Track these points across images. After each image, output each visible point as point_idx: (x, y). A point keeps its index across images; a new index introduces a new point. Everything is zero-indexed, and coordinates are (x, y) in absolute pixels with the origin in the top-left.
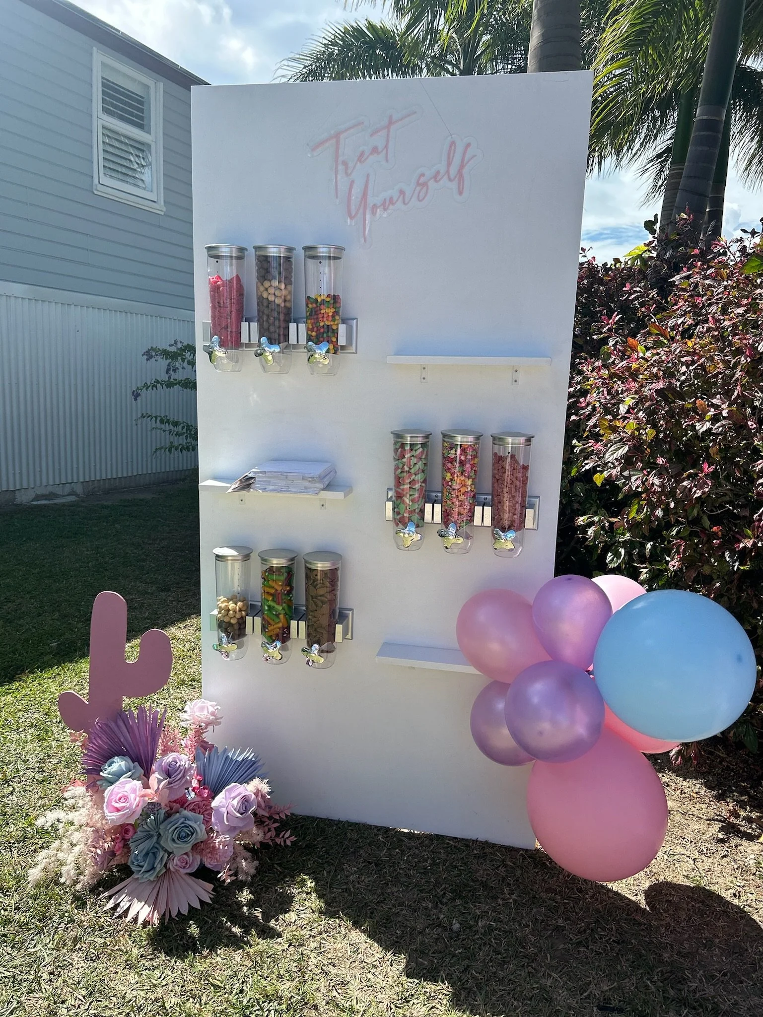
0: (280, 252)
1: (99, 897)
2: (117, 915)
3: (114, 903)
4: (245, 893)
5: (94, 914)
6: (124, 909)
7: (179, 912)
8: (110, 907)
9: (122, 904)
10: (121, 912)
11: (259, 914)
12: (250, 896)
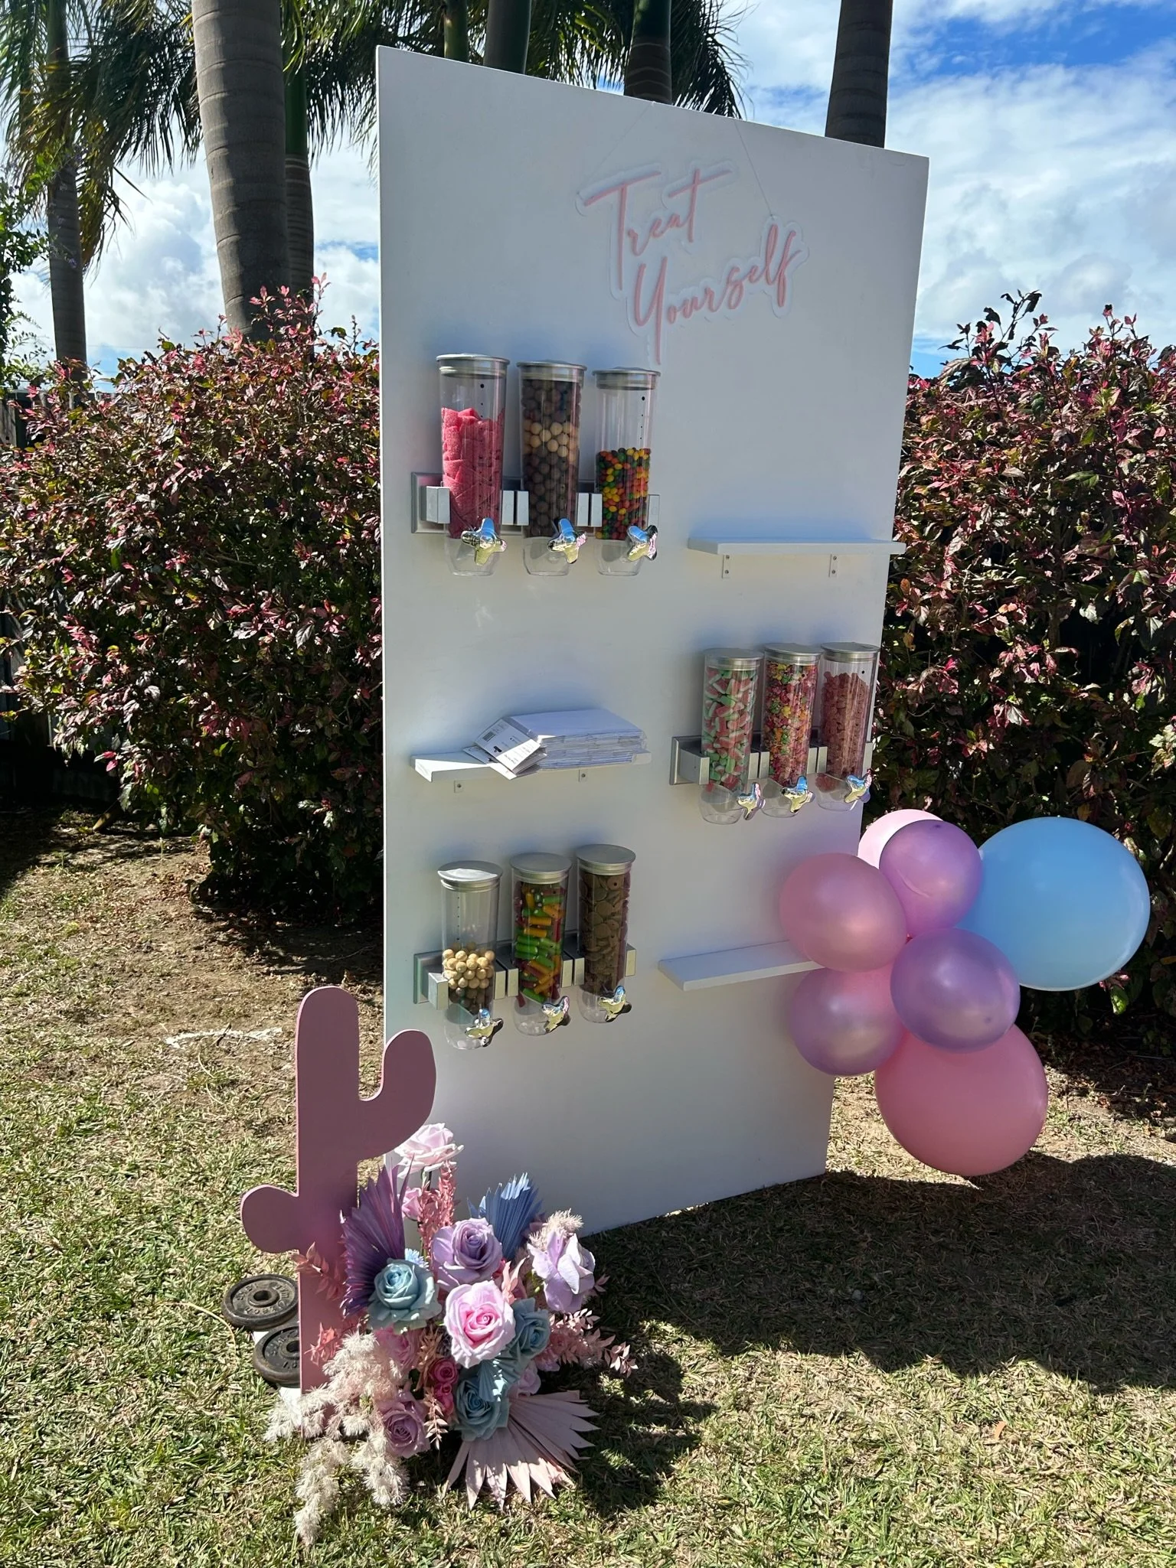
0: (571, 377)
1: (440, 1495)
2: (503, 1502)
3: (474, 1489)
4: (606, 1381)
5: (465, 1521)
6: (504, 1487)
7: (576, 1449)
8: (476, 1497)
9: (491, 1482)
10: (503, 1494)
11: (656, 1397)
12: (618, 1382)
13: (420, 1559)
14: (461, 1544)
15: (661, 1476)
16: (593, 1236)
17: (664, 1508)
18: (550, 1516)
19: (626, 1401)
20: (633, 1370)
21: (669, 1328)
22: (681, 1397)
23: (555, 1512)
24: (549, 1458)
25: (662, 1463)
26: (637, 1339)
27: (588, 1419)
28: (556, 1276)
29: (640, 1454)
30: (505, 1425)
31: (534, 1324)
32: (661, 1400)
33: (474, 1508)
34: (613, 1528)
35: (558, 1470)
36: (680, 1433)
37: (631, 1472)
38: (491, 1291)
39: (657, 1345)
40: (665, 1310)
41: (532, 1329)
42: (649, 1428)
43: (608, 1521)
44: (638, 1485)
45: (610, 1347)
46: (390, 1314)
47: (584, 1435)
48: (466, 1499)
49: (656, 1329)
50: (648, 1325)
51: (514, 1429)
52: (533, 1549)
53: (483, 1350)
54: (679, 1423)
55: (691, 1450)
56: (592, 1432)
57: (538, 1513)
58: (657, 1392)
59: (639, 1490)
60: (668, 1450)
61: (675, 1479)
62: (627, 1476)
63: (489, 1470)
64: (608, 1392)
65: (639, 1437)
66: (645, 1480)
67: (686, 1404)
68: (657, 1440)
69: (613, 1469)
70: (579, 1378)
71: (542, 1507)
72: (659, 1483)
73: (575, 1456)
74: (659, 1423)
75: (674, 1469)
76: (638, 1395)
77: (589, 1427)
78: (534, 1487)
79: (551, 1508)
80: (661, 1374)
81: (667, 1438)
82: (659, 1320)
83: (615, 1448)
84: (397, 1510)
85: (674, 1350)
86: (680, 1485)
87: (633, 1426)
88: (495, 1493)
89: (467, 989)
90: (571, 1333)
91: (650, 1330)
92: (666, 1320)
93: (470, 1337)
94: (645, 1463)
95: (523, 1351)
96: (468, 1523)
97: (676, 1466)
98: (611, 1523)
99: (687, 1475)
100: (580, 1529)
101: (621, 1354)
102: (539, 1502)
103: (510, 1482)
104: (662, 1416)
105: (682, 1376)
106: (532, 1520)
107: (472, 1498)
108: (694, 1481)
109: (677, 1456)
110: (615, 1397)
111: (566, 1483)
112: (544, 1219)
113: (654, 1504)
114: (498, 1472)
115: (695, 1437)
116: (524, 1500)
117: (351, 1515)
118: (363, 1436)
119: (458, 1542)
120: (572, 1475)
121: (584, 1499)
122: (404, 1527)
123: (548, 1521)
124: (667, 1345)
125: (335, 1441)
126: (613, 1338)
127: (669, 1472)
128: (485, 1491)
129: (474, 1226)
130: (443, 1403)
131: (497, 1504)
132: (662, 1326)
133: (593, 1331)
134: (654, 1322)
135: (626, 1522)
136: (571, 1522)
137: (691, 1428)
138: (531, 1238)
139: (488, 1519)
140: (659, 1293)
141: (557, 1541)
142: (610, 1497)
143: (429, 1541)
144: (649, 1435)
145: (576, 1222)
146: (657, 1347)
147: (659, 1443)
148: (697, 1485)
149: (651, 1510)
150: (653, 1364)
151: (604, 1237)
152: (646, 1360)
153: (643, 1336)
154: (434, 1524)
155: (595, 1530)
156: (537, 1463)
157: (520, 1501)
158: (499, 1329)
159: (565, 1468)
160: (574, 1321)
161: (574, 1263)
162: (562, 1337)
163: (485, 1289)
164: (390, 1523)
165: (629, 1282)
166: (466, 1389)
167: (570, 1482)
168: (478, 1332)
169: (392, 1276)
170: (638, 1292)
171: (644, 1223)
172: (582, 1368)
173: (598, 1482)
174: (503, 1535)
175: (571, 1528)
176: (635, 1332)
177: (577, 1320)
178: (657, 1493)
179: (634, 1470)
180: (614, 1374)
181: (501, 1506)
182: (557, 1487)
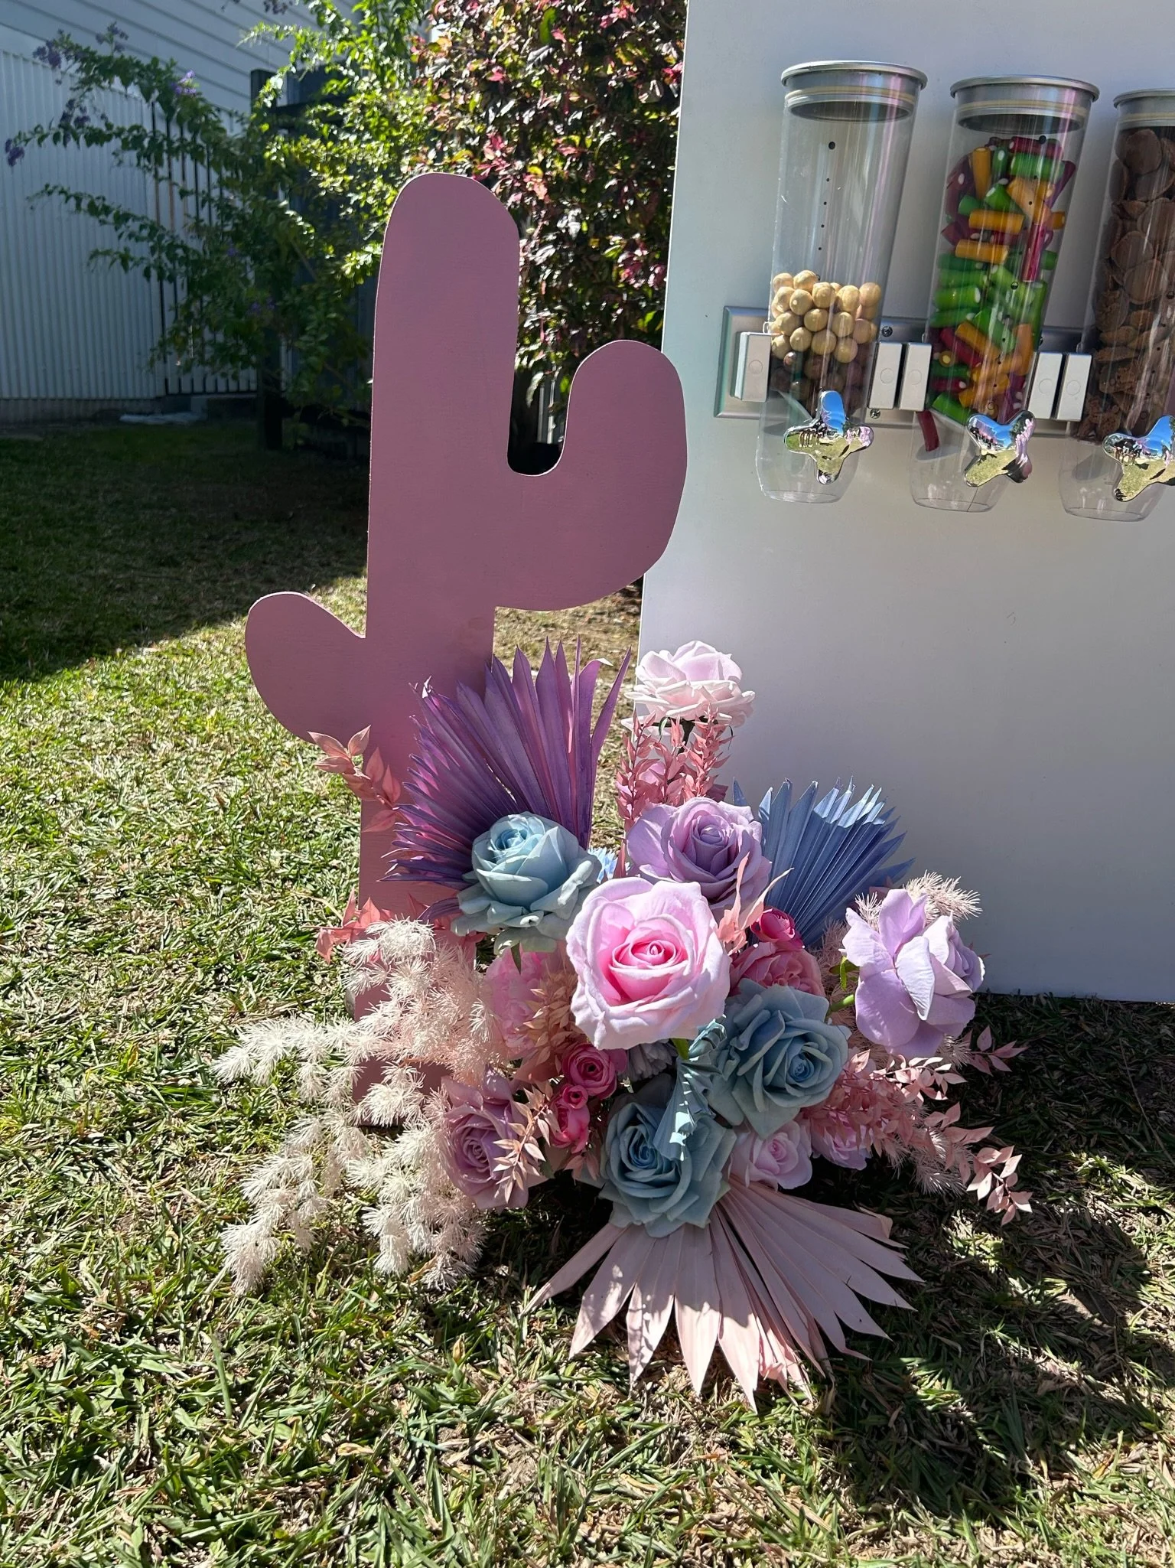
1: (525, 1307)
2: (639, 1370)
3: (595, 1321)
4: (964, 1230)
5: (547, 1376)
6: (655, 1342)
7: (846, 1330)
8: (590, 1338)
9: (633, 1321)
10: (648, 1355)
11: (1070, 1299)
12: (989, 1242)
13: (417, 1414)
14: (511, 1419)
15: (1037, 1470)
16: (1018, 996)
17: (1020, 1547)
18: (734, 1446)
19: (999, 1283)
20: (1021, 1213)
21: (1136, 1181)
22: (1133, 1320)
23: (747, 1441)
24: (772, 1321)
25: (1046, 1441)
26: (1057, 1178)
27: (895, 1283)
28: (889, 974)
29: (996, 1399)
30: (702, 1222)
31: (805, 1038)
32: (1081, 1309)
33: (580, 1359)
34: (878, 1537)
35: (787, 1356)
36: (1111, 1392)
37: (963, 1430)
38: (687, 903)
39: (1100, 1204)
40: (1137, 1148)
41: (799, 1048)
42: (1037, 1353)
43: (867, 1516)
44: (970, 1462)
45: (976, 1148)
46: (489, 906)
47: (874, 1309)
48: (571, 1334)
49: (1107, 1176)
50: (1088, 1162)
51: (721, 1239)
52: (662, 1500)
53: (633, 1014)
54: (1113, 1371)
55: (1128, 1440)
56: (895, 1310)
57: (710, 1425)
58: (1075, 1290)
59: (968, 1477)
60: (1071, 1418)
61: (1071, 1489)
62: (952, 1434)
63: (637, 1296)
64: (960, 1250)
65: (1006, 1363)
66: (992, 1462)
67: (1142, 1339)
68: (1048, 1385)
69: (921, 1405)
70: (907, 1203)
71: (722, 1418)
72: (1025, 1481)
73: (839, 1342)
74: (1066, 1351)
75: (1073, 1466)
76: (1029, 1280)
77: (891, 1298)
78: (720, 1369)
79: (743, 1431)
80: (1096, 1259)
81: (1074, 1390)
82: (1119, 1160)
83: (938, 1360)
84: (431, 1299)
85: (1140, 1226)
86: (1082, 1509)
87: (998, 1334)
88: (633, 1346)
89: (807, 355)
90: (894, 1098)
91: (1093, 1172)
92: (1133, 1165)
93: (613, 979)
94: (1003, 1422)
95: (773, 1089)
96: (552, 1384)
97: (1081, 1461)
98: (874, 1526)
99: (1104, 1492)
100: (791, 1504)
101: (998, 1168)
102: (720, 1404)
103: (671, 1337)
104: (1076, 1340)
105: (1146, 1280)
106: (692, 1437)
107: (583, 1335)
108: (1120, 1514)
109: (1090, 1438)
110: (975, 1266)
111: (796, 1390)
112: (898, 877)
113: (998, 1527)
114: (654, 1307)
115: (1147, 1416)
116: (689, 1388)
117: (336, 1273)
118: (394, 1130)
119: (506, 1412)
120: (815, 1378)
121: (822, 1441)
122: (423, 1337)
123: (724, 1453)
124: (1125, 1211)
125: (351, 1124)
126: (986, 1132)
127: (1060, 1468)
128: (613, 1335)
129: (722, 813)
130: (562, 1122)
131: (627, 1370)
132: (1121, 1173)
133: (942, 1107)
134: (1104, 1161)
135: (911, 1538)
136: (775, 1483)
137: (1143, 1392)
138: (860, 902)
139: (597, 1390)
140: (1128, 1116)
141: (726, 1509)
142: (889, 1462)
143: (452, 1384)
144: (1031, 1368)
145: (964, 903)
146: (1099, 1207)
147: (1050, 1394)
148: (1126, 1526)
149: (987, 1536)
150: (1082, 1234)
151: (1039, 1002)
152: (1066, 1221)
153: (1073, 1177)
154: (482, 1352)
155: (827, 1524)
156: (744, 1323)
157: (680, 1386)
158: (683, 981)
159: (802, 1356)
160: (910, 1073)
161: (932, 958)
162: (874, 1099)
163: (677, 895)
164: (406, 1319)
165: (1069, 1082)
166: (633, 1121)
167: (807, 1392)
168: (633, 972)
169: (511, 834)
170: (1082, 1102)
171: (1128, 1005)
172: (919, 1189)
173: (872, 1420)
174: (609, 1440)
175: (769, 1494)
176: (1057, 1166)
177: (915, 1074)
178: (1012, 1504)
179: (972, 1428)
180: (986, 1219)
181: (633, 1378)
182: (770, 1390)
